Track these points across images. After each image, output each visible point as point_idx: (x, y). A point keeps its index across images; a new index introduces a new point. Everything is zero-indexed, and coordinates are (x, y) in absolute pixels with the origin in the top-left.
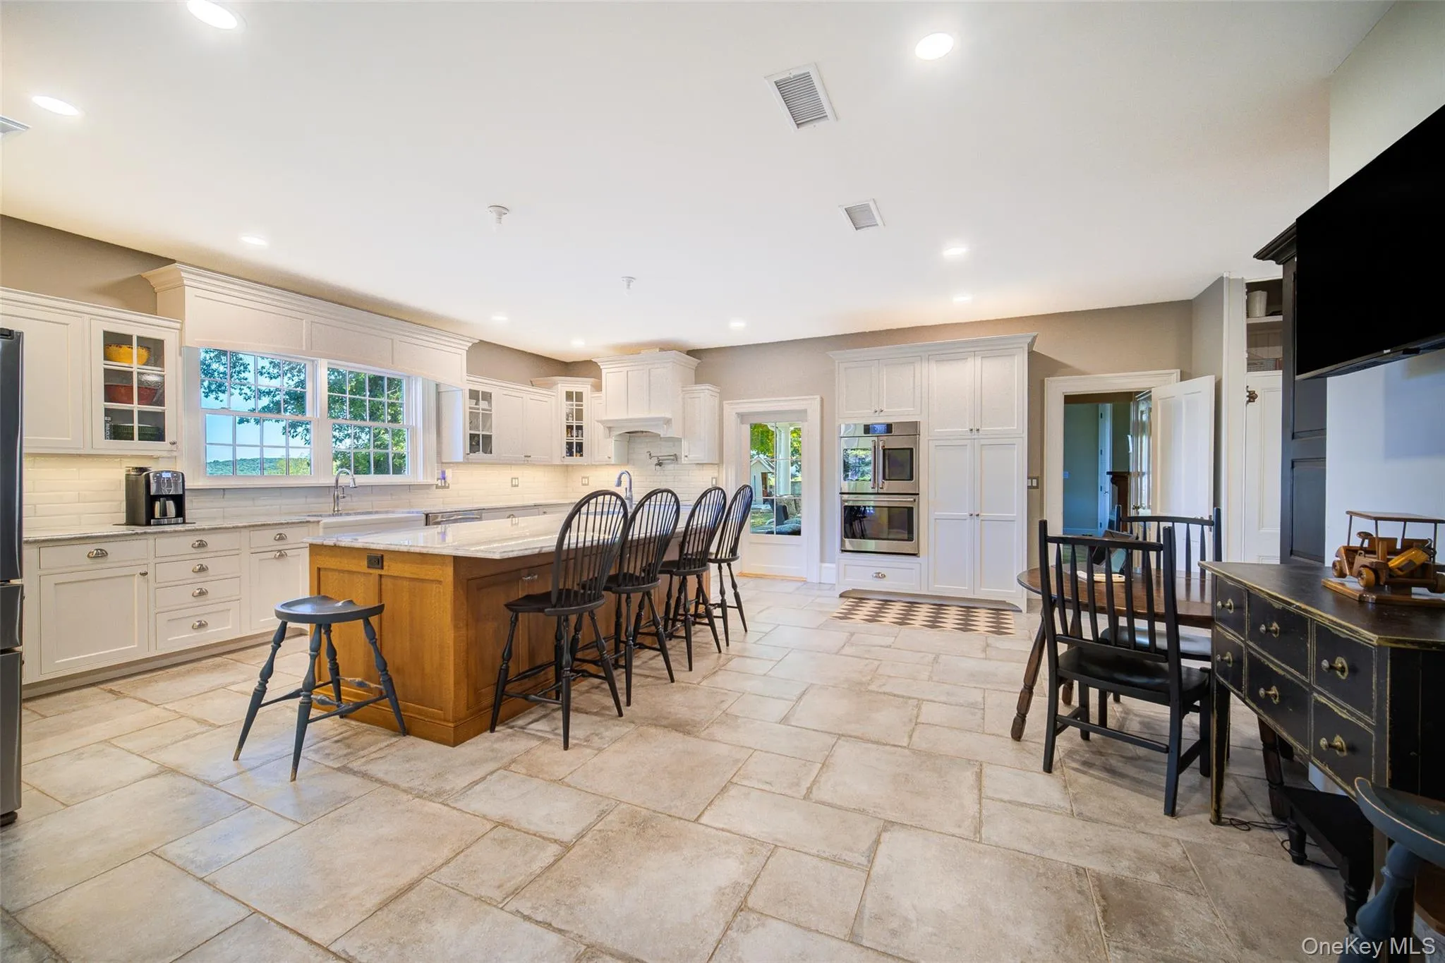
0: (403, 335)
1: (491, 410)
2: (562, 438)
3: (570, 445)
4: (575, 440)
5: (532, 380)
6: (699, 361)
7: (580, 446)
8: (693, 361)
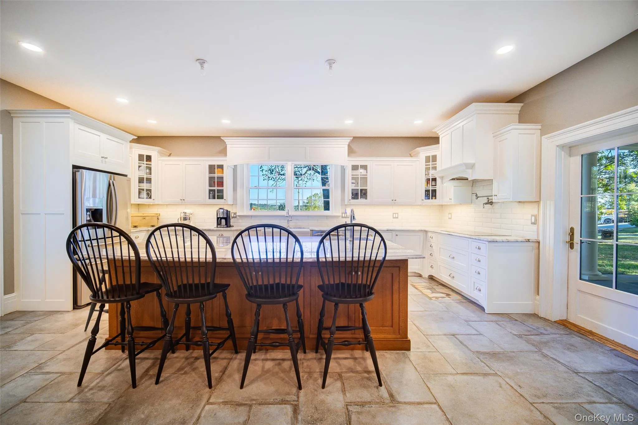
0: (314, 144)
1: (367, 175)
2: (422, 187)
3: (427, 191)
4: (431, 188)
5: (410, 153)
6: (522, 104)
7: (434, 191)
8: (517, 106)
